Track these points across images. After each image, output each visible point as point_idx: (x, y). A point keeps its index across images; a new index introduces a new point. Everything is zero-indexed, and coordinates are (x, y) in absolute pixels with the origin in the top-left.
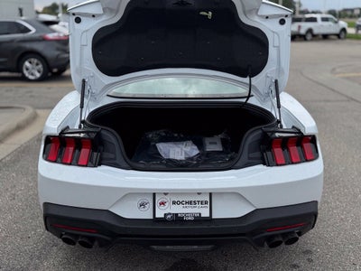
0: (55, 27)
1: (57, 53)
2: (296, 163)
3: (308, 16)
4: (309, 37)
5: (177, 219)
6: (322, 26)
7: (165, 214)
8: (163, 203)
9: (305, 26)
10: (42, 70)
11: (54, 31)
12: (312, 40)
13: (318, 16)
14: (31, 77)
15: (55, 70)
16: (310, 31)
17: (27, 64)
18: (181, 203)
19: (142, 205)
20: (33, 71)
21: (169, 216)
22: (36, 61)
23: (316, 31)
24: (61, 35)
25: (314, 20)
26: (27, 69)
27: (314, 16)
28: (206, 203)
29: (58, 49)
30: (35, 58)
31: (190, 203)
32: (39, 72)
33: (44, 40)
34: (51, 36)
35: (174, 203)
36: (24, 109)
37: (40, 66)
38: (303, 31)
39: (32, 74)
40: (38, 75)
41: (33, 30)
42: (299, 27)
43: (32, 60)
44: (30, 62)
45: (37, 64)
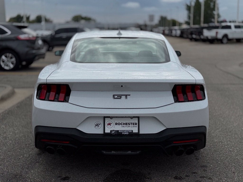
0: (25, 30)
1: (26, 49)
2: (191, 101)
3: (224, 24)
4: (225, 40)
5: (118, 134)
6: (235, 32)
7: (111, 131)
8: (109, 124)
9: (221, 33)
10: (15, 62)
11: (25, 33)
12: (227, 43)
13: (232, 25)
14: (6, 68)
15: (24, 63)
16: (226, 36)
17: (3, 57)
18: (121, 124)
19: (97, 125)
20: (8, 63)
21: (113, 132)
22: (10, 55)
23: (230, 36)
24: (31, 36)
25: (229, 27)
26: (3, 62)
27: (229, 24)
28: (136, 124)
29: (28, 47)
30: (9, 53)
31: (126, 124)
32: (12, 63)
33: (17, 39)
34: (22, 37)
35: (116, 124)
36: (5, 87)
37: (14, 60)
38: (220, 36)
39: (7, 66)
40: (12, 66)
41: (9, 32)
42: (217, 33)
43: (8, 54)
44: (6, 57)
45: (11, 58)
